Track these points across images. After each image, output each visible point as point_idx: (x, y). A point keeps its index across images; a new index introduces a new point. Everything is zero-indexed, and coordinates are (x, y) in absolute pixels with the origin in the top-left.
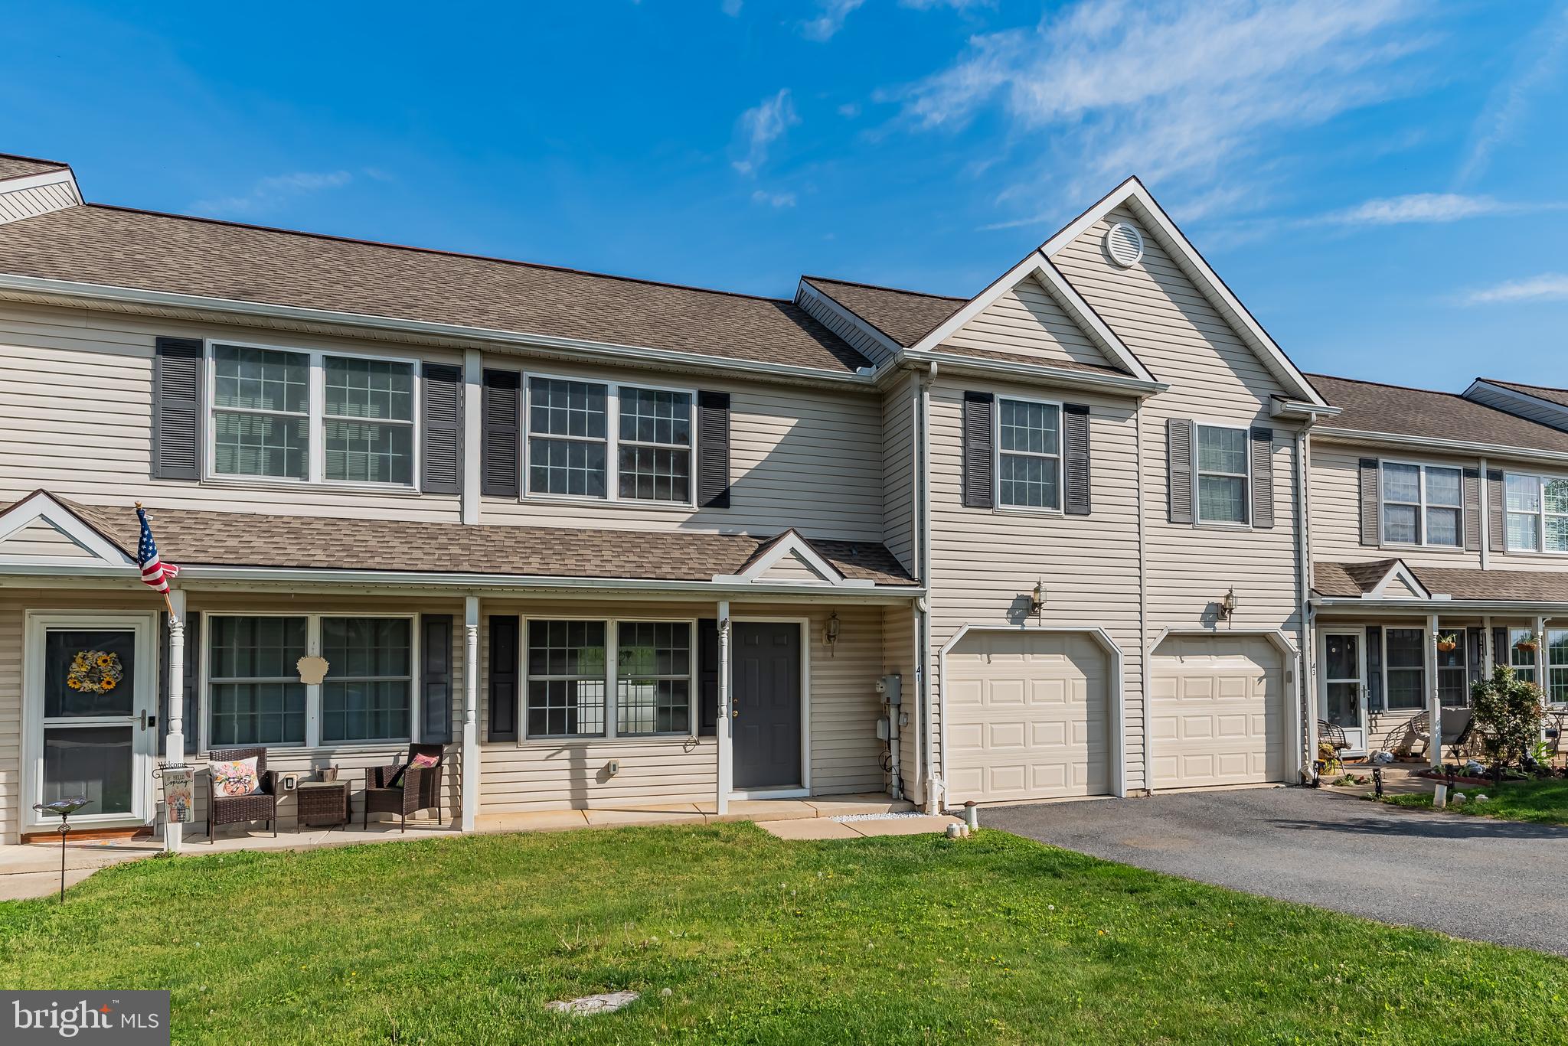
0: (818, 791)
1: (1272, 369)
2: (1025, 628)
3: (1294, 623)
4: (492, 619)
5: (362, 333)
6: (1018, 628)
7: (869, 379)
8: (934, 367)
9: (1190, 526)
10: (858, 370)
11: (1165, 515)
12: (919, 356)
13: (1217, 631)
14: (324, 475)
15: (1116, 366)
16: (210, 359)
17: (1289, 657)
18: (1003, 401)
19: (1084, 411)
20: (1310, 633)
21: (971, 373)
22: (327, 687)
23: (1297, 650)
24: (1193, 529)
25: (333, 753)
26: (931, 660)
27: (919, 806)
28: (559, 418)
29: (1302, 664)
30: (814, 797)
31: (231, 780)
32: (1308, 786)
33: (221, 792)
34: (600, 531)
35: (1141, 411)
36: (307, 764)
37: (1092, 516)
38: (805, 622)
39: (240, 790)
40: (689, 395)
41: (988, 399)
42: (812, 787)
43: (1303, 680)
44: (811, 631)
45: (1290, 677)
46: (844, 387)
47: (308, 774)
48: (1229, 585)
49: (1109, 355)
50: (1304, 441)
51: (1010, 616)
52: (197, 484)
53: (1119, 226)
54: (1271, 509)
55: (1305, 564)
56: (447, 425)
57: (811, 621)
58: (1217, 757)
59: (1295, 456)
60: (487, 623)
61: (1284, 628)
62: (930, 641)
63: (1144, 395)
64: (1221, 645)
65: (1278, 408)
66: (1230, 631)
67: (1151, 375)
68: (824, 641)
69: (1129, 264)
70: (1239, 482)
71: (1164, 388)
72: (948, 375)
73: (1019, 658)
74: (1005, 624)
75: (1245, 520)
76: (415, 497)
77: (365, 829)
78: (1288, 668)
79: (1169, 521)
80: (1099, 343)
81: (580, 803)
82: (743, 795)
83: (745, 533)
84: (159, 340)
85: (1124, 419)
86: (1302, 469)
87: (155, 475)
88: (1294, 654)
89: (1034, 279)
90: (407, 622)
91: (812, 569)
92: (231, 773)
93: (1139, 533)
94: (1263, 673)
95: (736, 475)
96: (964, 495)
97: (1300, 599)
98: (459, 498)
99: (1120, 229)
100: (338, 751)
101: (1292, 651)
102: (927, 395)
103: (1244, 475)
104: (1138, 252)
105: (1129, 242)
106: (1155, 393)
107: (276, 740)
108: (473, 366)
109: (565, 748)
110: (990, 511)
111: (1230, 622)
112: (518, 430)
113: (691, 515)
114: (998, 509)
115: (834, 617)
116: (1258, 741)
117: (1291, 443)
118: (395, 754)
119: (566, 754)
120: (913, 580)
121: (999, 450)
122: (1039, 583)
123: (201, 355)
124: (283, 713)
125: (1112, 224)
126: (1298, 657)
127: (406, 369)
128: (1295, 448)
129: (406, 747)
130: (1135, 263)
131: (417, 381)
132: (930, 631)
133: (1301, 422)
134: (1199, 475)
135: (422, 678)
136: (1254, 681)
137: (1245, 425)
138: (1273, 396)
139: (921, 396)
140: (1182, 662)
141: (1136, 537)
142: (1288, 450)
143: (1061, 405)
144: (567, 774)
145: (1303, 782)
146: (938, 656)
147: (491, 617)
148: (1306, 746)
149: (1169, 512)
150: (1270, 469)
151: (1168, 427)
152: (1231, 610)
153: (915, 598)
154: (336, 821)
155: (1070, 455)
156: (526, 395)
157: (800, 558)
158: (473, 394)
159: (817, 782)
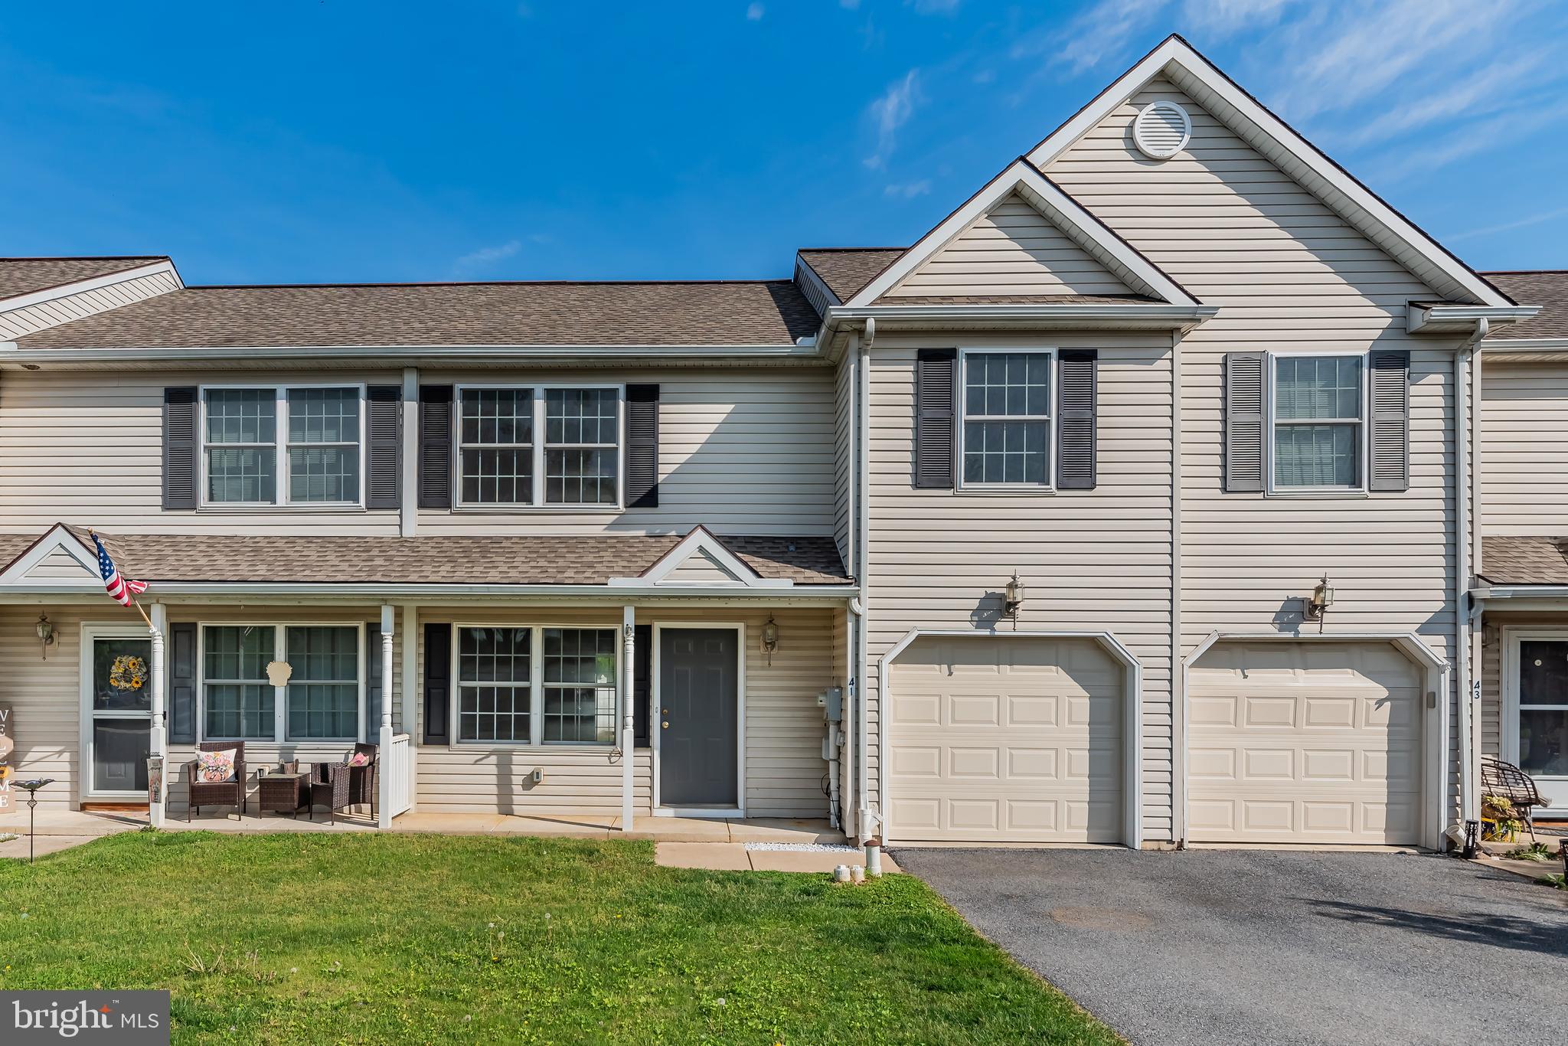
0: (753, 813)
1: (1412, 264)
2: (996, 633)
3: (1445, 623)
4: (427, 626)
5: (314, 364)
6: (986, 633)
7: (812, 350)
8: (871, 325)
9: (1261, 496)
10: (798, 341)
11: (1218, 483)
12: (851, 313)
13: (1300, 636)
14: (289, 498)
15: (1141, 292)
16: (202, 402)
17: (1432, 674)
18: (969, 356)
19: (1090, 356)
20: (1471, 640)
21: (925, 326)
22: (293, 689)
23: (1445, 662)
24: (1264, 499)
25: (295, 748)
26: (866, 671)
27: (851, 838)
28: (488, 427)
29: (1455, 682)
30: (747, 820)
31: (210, 768)
32: (1456, 856)
33: (202, 779)
34: (526, 538)
35: (1180, 347)
36: (275, 757)
37: (1098, 490)
38: (740, 626)
39: (217, 779)
40: (616, 390)
41: (950, 355)
42: (747, 809)
43: (1456, 705)
44: (747, 637)
45: (1432, 700)
46: (788, 363)
47: (277, 767)
48: (1321, 573)
49: (1129, 279)
50: (1471, 363)
51: (976, 618)
52: (194, 513)
53: (1152, 106)
54: (1404, 463)
55: (1465, 539)
56: (388, 443)
57: (747, 626)
58: (1301, 807)
59: (1452, 387)
60: (422, 630)
61: (1425, 629)
62: (865, 648)
63: (1185, 326)
64: (1312, 655)
65: (1419, 319)
66: (1322, 636)
67: (1192, 298)
68: (762, 649)
69: (1167, 154)
70: (1348, 431)
71: (1212, 312)
72: (890, 332)
73: (993, 670)
74: (969, 629)
75: (1356, 482)
76: (360, 513)
77: (311, 819)
78: (1431, 687)
79: (1224, 490)
80: (1114, 265)
81: (506, 808)
82: (669, 812)
83: (673, 533)
84: (167, 390)
85: (1152, 360)
86: (1464, 402)
87: (166, 507)
88: (1441, 669)
89: (1017, 195)
90: (355, 629)
91: (723, 568)
92: (211, 762)
93: (1171, 509)
94: (1385, 693)
95: (664, 471)
96: (915, 474)
97: (1455, 590)
98: (398, 512)
99: (1154, 110)
100: (299, 747)
101: (1438, 666)
102: (866, 359)
103: (1356, 420)
104: (1183, 136)
105: (1169, 126)
106: (1199, 320)
107: (251, 735)
108: (410, 384)
109: (492, 753)
110: (950, 492)
111: (1321, 624)
112: (450, 443)
113: (616, 517)
114: (961, 489)
115: (771, 622)
116: (1378, 788)
117: (1447, 368)
118: (346, 752)
119: (493, 759)
120: (846, 577)
121: (963, 415)
122: (1014, 578)
123: (196, 401)
124: (259, 711)
125: (1141, 105)
126: (1448, 672)
127: (353, 393)
128: (1453, 373)
129: (352, 745)
130: (1177, 151)
131: (362, 403)
132: (866, 637)
133: (1467, 334)
134: (1276, 425)
135: (367, 683)
136: (1368, 706)
137: (1362, 349)
138: (1412, 304)
139: (860, 361)
140: (1246, 677)
141: (1167, 513)
142: (1440, 378)
143: (1053, 351)
144: (494, 779)
145: (1450, 849)
146: (878, 666)
147: (426, 625)
148: (1458, 799)
149: (1224, 478)
150: (1404, 407)
151: (1226, 364)
152: (1323, 607)
153: (848, 598)
154: (288, 810)
155: (1066, 414)
156: (458, 406)
157: (710, 557)
158: (410, 409)
159: (752, 803)
